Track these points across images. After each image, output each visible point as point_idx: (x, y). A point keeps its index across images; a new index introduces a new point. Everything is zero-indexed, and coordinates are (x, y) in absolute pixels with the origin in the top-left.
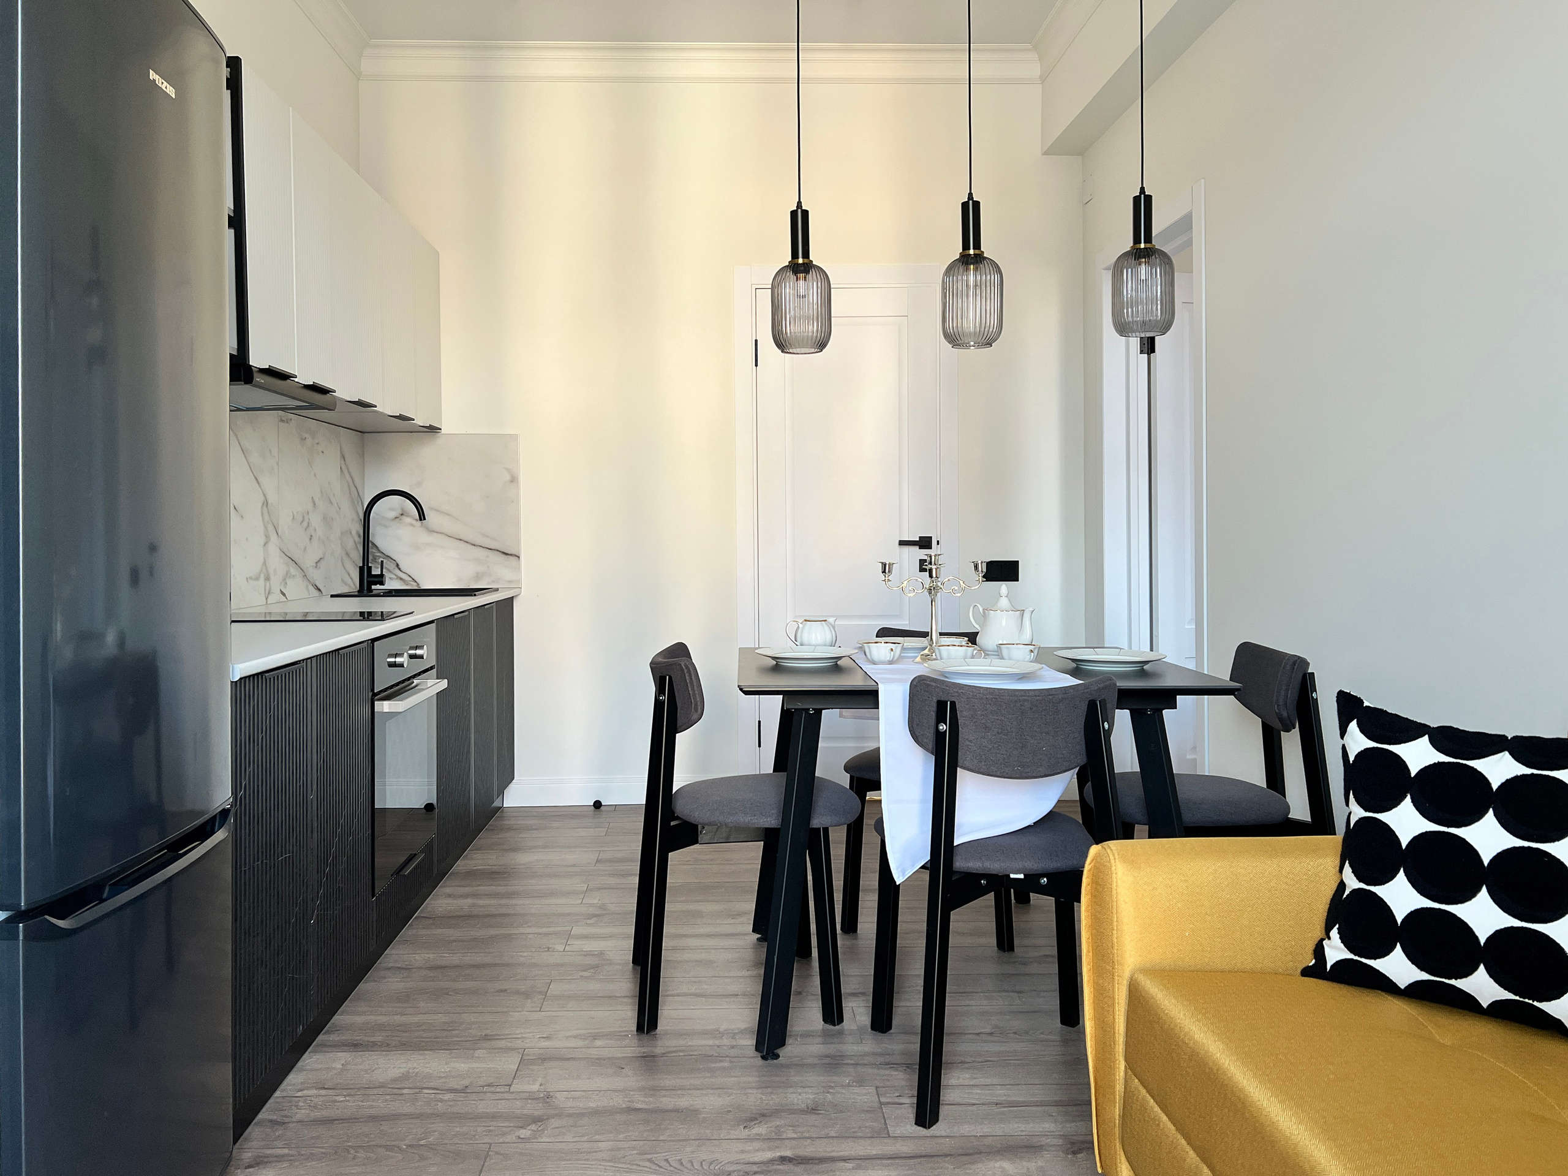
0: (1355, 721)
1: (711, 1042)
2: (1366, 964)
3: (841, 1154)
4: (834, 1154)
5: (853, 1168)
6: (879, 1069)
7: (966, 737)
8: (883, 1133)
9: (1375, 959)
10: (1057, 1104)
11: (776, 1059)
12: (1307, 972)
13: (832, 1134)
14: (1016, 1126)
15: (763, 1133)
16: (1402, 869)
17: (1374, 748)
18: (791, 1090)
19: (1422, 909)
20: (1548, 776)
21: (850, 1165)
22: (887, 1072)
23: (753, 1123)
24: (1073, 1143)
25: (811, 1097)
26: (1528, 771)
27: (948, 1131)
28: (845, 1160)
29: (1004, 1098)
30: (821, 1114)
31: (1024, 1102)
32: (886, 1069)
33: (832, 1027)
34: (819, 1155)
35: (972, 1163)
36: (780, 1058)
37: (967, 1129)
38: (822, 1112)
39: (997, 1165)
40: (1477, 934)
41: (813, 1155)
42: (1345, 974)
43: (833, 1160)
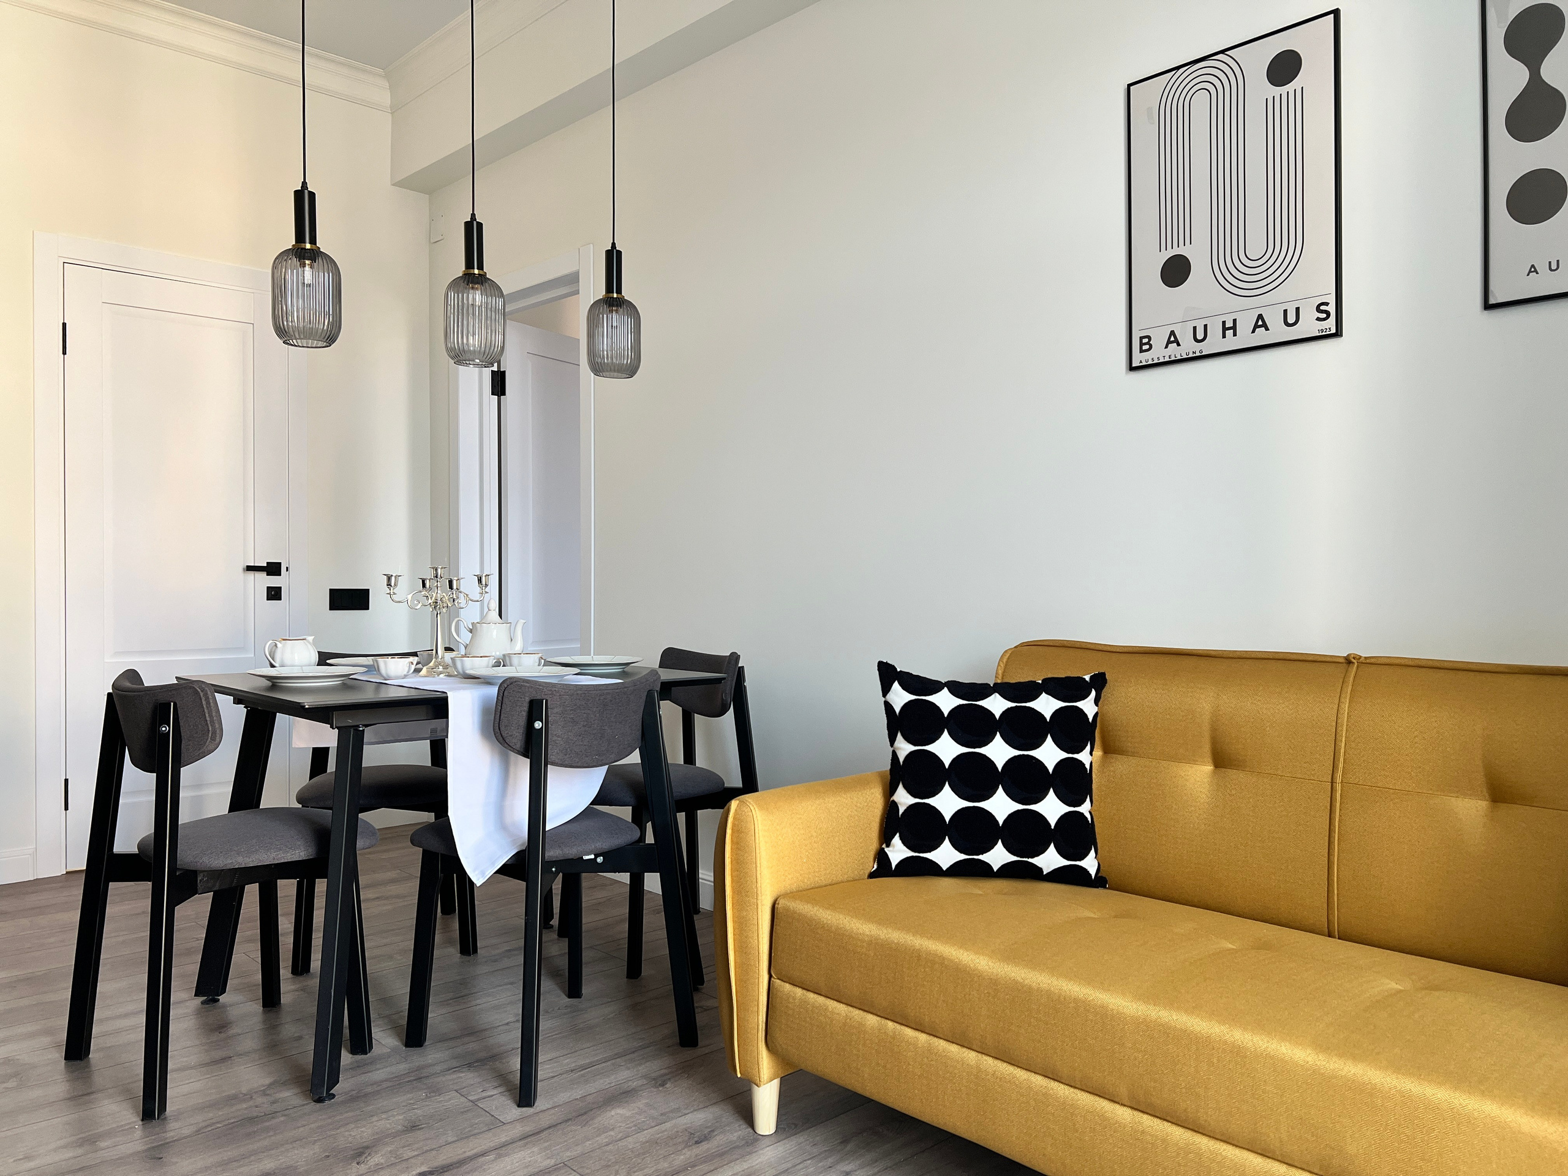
0: (896, 682)
1: (245, 1106)
2: (923, 857)
3: (475, 1151)
4: (468, 1154)
5: (496, 1159)
6: (444, 1076)
7: (555, 733)
8: (496, 1124)
9: (930, 852)
10: (619, 1056)
11: (333, 1098)
12: (872, 875)
13: (450, 1139)
14: (602, 1081)
15: (382, 1161)
16: (947, 783)
17: (916, 699)
18: (375, 1118)
19: (963, 809)
20: (1025, 706)
21: (492, 1157)
22: (455, 1076)
23: (364, 1157)
24: (654, 1079)
25: (400, 1117)
26: (1014, 705)
27: (551, 1103)
28: (483, 1154)
29: (573, 1065)
30: (423, 1128)
31: (591, 1063)
32: (450, 1074)
33: (363, 1056)
34: (455, 1159)
35: (593, 1119)
36: (336, 1097)
37: (564, 1097)
38: (423, 1126)
39: (613, 1113)
40: (997, 819)
41: (449, 1161)
42: (908, 868)
43: (472, 1158)
